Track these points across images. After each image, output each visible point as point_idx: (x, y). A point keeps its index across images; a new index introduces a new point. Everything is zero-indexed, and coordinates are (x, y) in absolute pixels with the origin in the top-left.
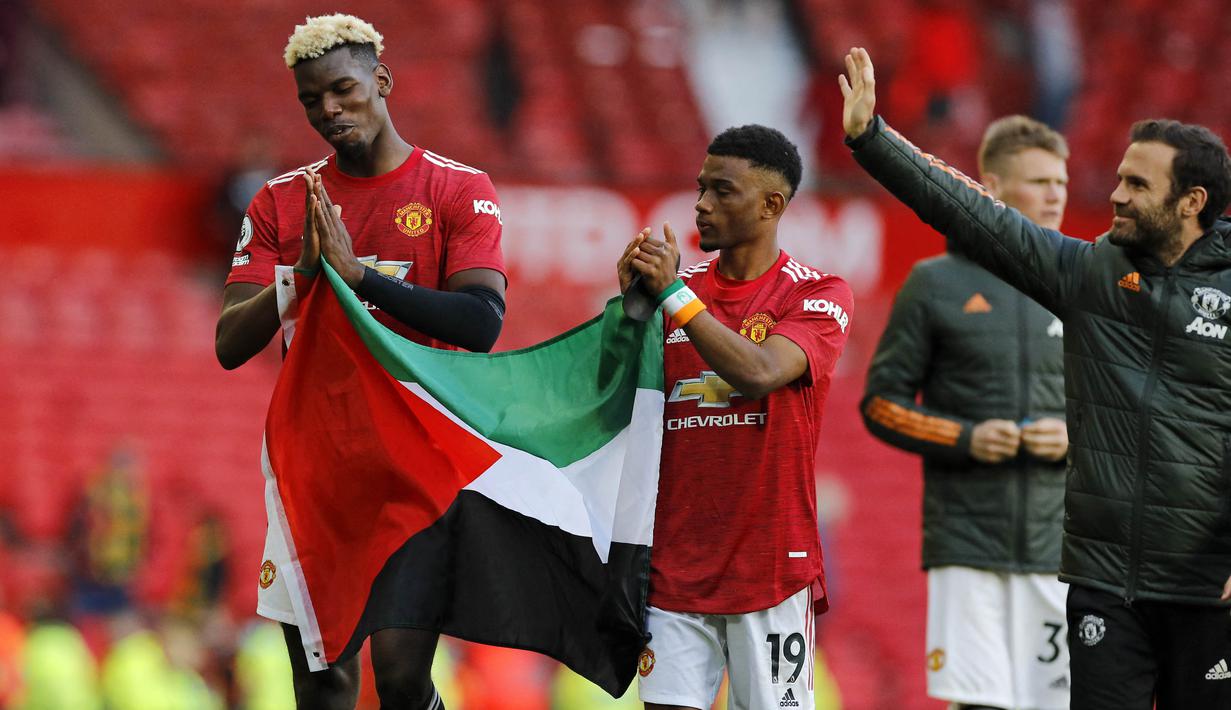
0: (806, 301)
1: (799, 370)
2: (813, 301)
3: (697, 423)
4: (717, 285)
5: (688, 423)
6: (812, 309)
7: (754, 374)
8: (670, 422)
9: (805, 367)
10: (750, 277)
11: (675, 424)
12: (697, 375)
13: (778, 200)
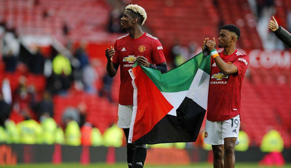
0: (239, 58)
1: (236, 71)
2: (240, 59)
3: (216, 83)
4: (223, 56)
5: (214, 83)
6: (240, 60)
7: (226, 70)
8: (211, 82)
9: (237, 71)
10: (229, 54)
11: (212, 83)
12: (217, 73)
13: (234, 38)
